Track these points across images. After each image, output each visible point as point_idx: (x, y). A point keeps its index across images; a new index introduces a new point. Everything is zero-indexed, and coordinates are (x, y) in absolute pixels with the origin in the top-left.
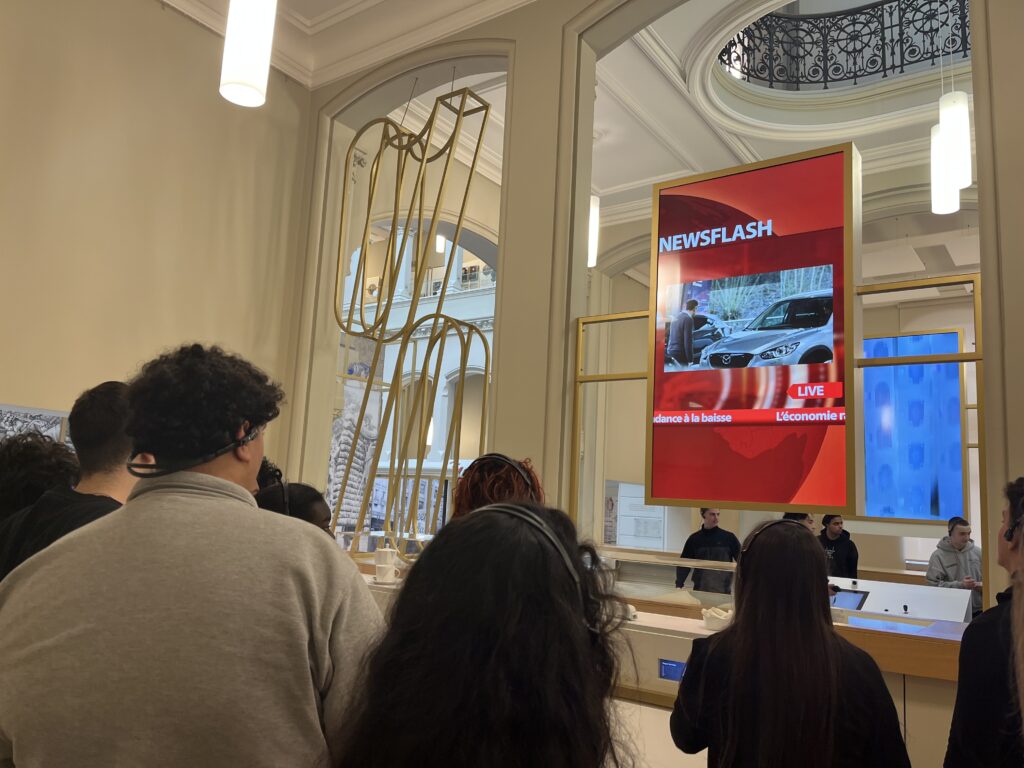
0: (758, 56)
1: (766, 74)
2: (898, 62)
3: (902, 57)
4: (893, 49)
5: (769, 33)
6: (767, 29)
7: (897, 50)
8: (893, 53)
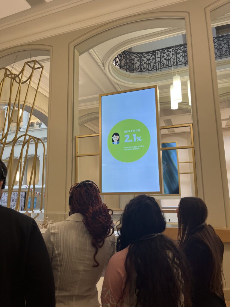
0: (123, 62)
1: (125, 68)
2: (160, 68)
3: (161, 66)
4: (158, 64)
5: (126, 56)
6: (125, 55)
7: (160, 64)
8: (158, 65)
